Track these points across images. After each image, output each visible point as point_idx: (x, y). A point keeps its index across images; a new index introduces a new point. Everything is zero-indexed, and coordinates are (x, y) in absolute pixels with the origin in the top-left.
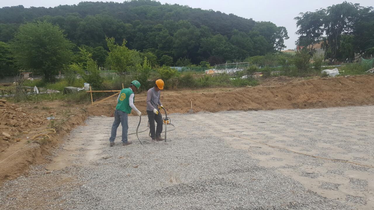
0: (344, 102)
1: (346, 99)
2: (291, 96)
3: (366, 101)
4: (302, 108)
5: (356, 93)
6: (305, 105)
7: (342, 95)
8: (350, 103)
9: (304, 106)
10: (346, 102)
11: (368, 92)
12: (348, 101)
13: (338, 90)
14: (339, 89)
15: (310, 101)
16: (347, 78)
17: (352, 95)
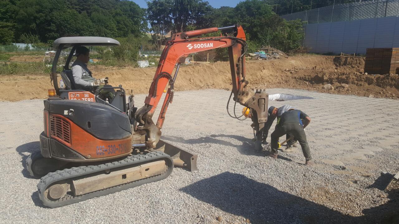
0: (147, 90)
1: (148, 87)
7: (146, 84)
13: (142, 80)
14: (144, 78)
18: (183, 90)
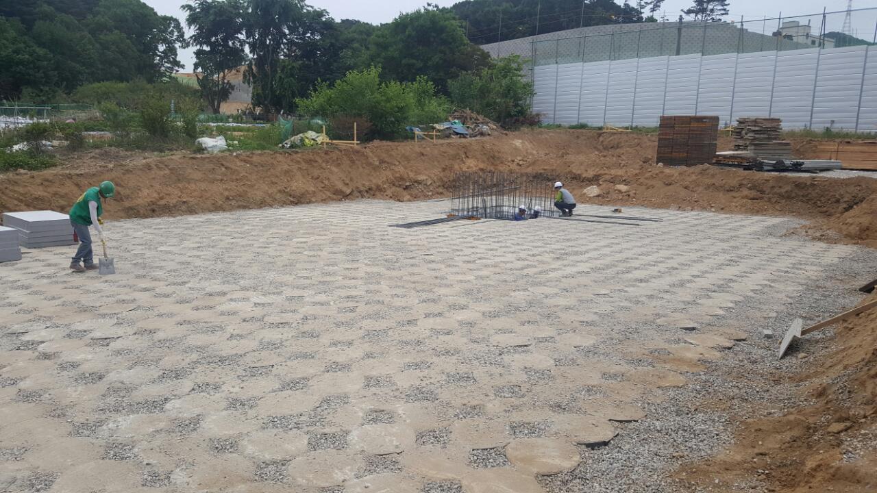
0: (230, 202)
1: (232, 197)
2: (122, 193)
3: (269, 200)
4: (145, 217)
5: (252, 186)
6: (154, 211)
7: (226, 189)
8: (240, 203)
9: (149, 212)
10: (233, 203)
11: (273, 183)
12: (237, 201)
13: (218, 180)
14: (220, 177)
15: (162, 202)
16: (237, 157)
17: (244, 189)
18: (310, 202)
